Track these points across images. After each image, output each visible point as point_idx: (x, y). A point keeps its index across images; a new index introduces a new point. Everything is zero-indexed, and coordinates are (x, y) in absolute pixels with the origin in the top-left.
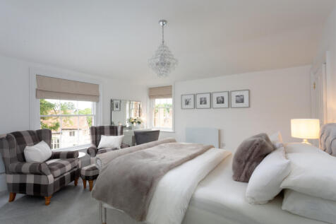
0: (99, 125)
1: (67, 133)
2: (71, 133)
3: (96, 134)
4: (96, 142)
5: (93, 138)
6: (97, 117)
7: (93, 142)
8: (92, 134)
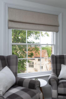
0: (58, 54)
1: (37, 59)
2: (39, 59)
3: (56, 63)
4: (57, 71)
5: (53, 66)
6: (56, 46)
7: (54, 71)
8: (53, 63)
